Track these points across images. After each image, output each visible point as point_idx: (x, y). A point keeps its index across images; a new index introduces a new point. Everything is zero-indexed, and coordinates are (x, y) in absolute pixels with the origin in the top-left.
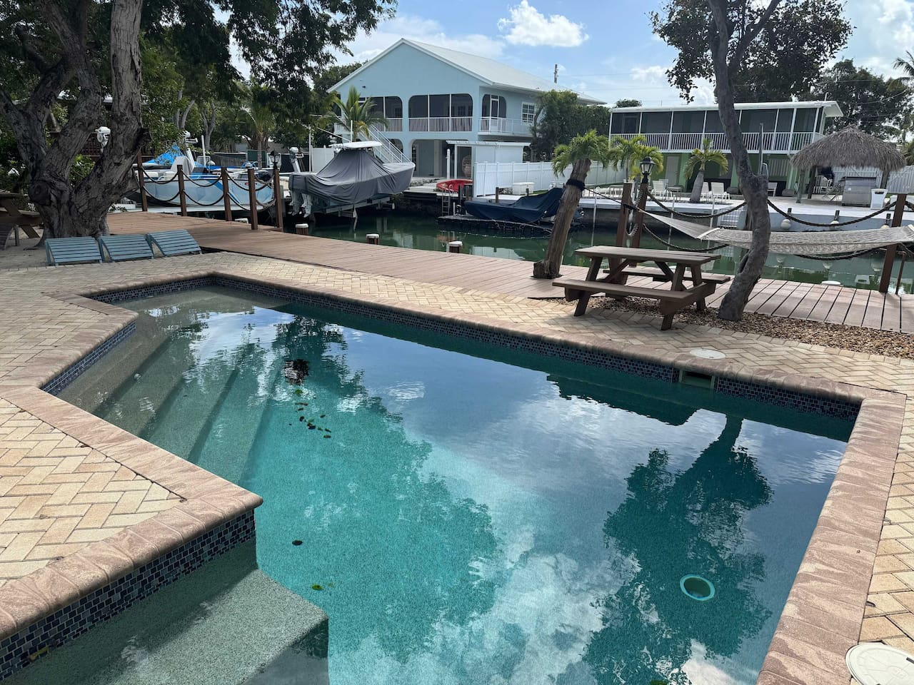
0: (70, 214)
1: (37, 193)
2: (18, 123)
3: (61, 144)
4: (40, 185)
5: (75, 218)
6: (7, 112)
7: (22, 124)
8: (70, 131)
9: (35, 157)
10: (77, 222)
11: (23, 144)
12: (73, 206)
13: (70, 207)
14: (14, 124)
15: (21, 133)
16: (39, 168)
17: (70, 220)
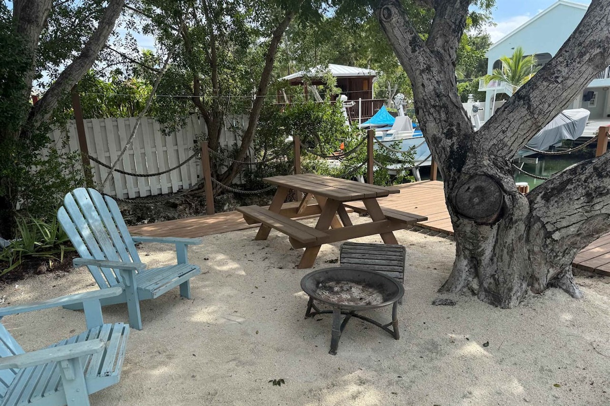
0: (528, 241)
1: (476, 200)
2: (428, 69)
3: (535, 102)
4: (483, 184)
5: (536, 249)
6: (414, 51)
7: (435, 70)
8: (565, 71)
9: (454, 128)
10: (538, 257)
11: (434, 107)
12: (537, 226)
13: (529, 227)
14: (423, 71)
15: (431, 88)
16: (471, 149)
17: (525, 250)
